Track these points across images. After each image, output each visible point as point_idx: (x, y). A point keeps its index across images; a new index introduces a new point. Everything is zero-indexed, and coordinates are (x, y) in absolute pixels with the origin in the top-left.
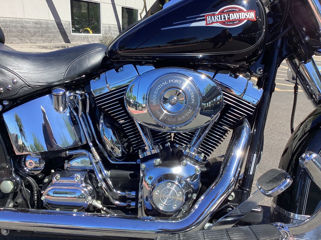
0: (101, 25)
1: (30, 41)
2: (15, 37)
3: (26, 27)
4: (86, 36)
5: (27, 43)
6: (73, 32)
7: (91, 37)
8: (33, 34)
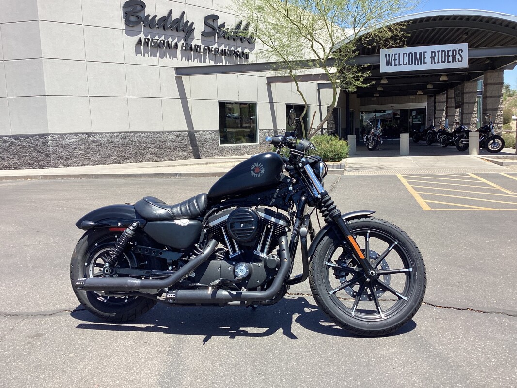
0: (258, 131)
1: (169, 158)
2: (152, 154)
3: (165, 142)
4: (238, 146)
5: (166, 160)
6: (221, 143)
7: (245, 147)
8: (172, 149)
